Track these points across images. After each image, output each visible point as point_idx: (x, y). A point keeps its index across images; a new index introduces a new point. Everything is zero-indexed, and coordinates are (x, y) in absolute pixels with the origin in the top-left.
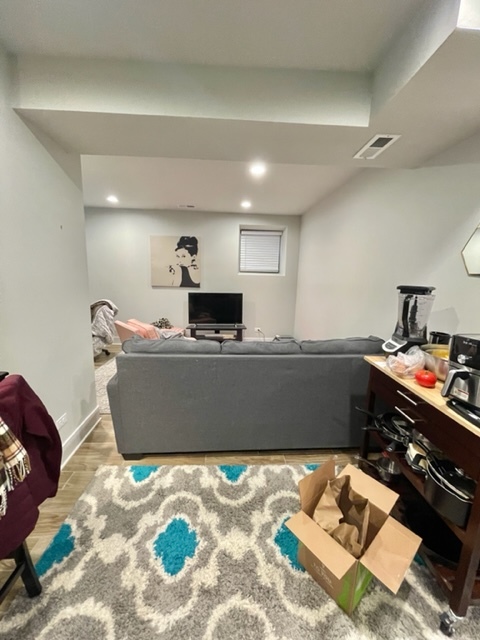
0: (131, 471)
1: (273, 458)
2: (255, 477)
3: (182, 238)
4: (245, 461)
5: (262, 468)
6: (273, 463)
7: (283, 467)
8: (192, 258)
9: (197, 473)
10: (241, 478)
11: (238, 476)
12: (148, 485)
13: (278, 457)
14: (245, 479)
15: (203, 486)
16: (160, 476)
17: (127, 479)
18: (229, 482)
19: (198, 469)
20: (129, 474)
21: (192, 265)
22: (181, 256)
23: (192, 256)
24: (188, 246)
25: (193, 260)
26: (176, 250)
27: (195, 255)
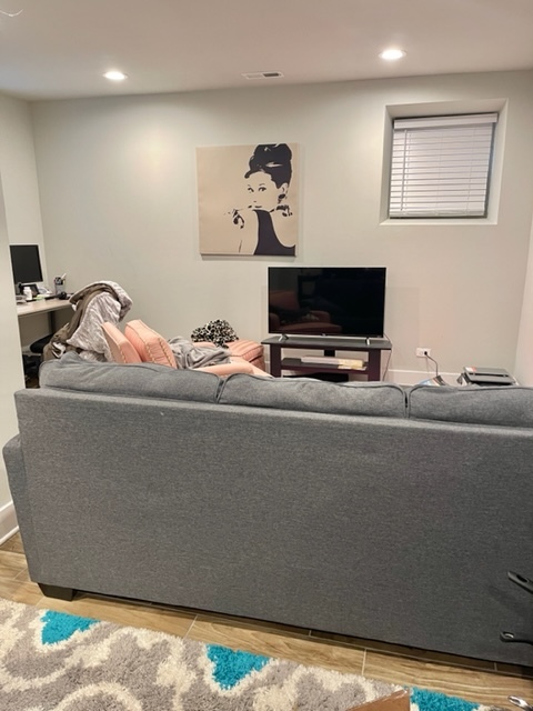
0: (44, 619)
1: (338, 652)
2: (274, 688)
3: (260, 149)
4: (272, 647)
5: (300, 671)
6: (332, 663)
7: (349, 679)
8: (280, 191)
9: (160, 652)
10: (244, 683)
11: (238, 677)
12: (60, 654)
13: (351, 654)
14: (252, 687)
15: (159, 681)
16: (87, 642)
17: (31, 633)
18: (215, 687)
19: (165, 643)
20: (38, 625)
21: (278, 208)
22: (256, 189)
23: (278, 187)
24: (271, 165)
25: (282, 197)
26: (247, 176)
27: (285, 185)
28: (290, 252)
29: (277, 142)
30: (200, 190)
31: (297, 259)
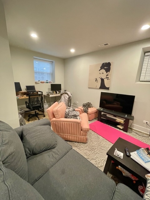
21: (106, 78)
22: (101, 74)
23: (107, 73)
24: (105, 68)
25: (107, 75)
26: (99, 70)
27: (108, 72)
28: (108, 89)
29: (107, 62)
30: (90, 74)
31: (109, 91)
